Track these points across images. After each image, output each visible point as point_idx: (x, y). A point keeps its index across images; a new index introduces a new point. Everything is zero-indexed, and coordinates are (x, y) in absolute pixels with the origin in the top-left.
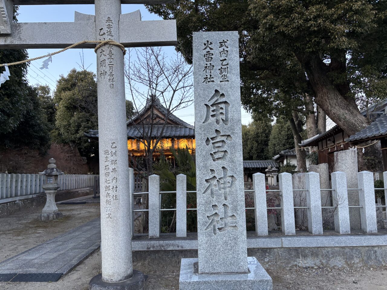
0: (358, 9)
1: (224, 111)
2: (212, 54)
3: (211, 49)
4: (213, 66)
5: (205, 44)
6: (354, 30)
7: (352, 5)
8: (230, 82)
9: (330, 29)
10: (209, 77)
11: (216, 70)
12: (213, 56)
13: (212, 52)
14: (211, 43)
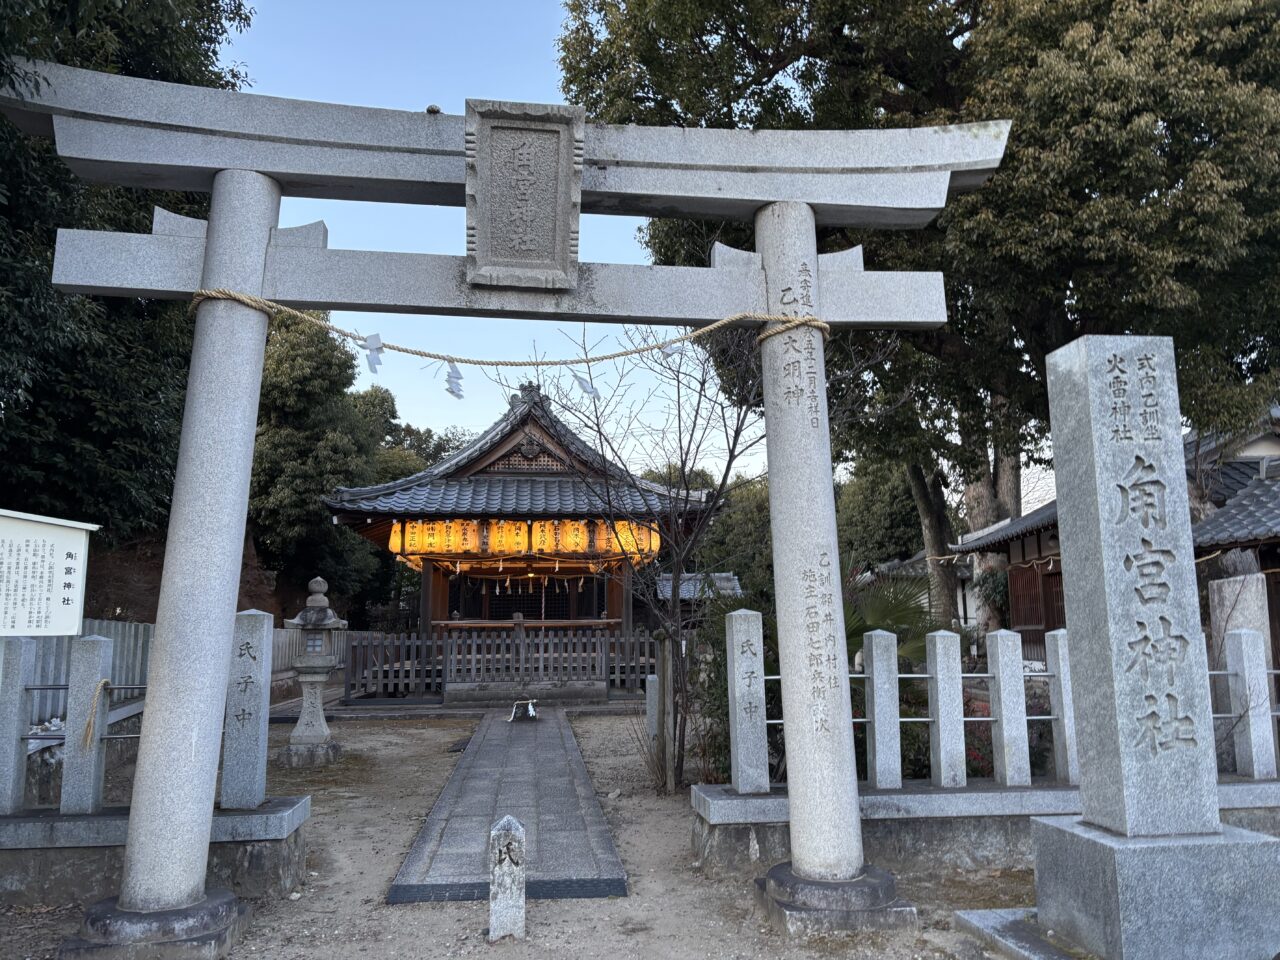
0: (1209, 213)
1: (1155, 500)
2: (1126, 383)
3: (1123, 372)
4: (1129, 407)
5: (1110, 361)
6: (1194, 262)
7: (1193, 200)
8: (1163, 441)
9: (1138, 256)
10: (1121, 428)
11: (1134, 415)
12: (1126, 387)
13: (1124, 377)
14: (1122, 360)
